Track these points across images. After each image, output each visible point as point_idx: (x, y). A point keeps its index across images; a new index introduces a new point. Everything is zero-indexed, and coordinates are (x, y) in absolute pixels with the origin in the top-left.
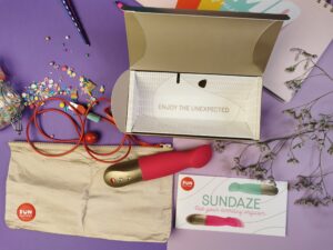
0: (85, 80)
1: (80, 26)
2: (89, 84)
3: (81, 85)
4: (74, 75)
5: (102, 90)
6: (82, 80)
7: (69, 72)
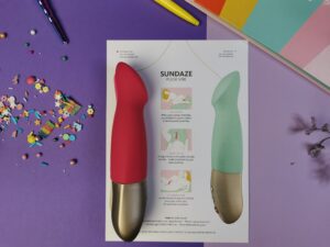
0: (64, 97)
1: (52, 13)
2: (71, 104)
3: (58, 104)
4: (46, 90)
5: (90, 111)
6: (58, 97)
7: (38, 86)
